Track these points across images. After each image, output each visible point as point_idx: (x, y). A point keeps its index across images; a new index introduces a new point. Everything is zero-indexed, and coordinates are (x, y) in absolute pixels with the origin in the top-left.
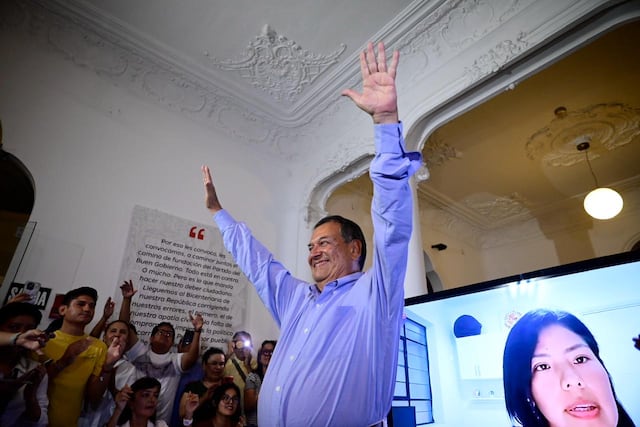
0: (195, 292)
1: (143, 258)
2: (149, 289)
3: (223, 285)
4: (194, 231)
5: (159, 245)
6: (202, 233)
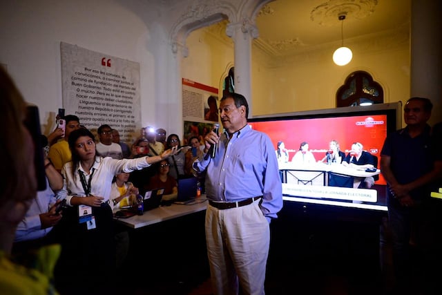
0: (111, 103)
1: (76, 82)
2: (84, 102)
3: (126, 97)
4: (104, 61)
5: (84, 72)
6: (110, 62)
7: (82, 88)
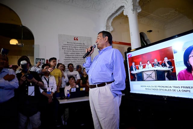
1: (64, 48)
2: (67, 55)
4: (75, 38)
5: (67, 44)
7: (66, 50)
